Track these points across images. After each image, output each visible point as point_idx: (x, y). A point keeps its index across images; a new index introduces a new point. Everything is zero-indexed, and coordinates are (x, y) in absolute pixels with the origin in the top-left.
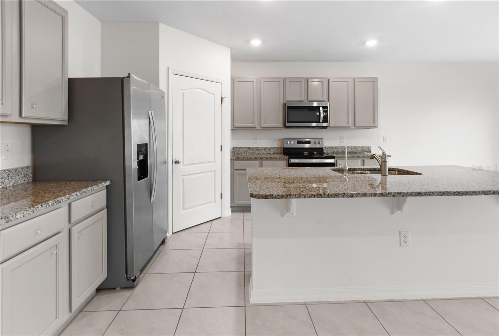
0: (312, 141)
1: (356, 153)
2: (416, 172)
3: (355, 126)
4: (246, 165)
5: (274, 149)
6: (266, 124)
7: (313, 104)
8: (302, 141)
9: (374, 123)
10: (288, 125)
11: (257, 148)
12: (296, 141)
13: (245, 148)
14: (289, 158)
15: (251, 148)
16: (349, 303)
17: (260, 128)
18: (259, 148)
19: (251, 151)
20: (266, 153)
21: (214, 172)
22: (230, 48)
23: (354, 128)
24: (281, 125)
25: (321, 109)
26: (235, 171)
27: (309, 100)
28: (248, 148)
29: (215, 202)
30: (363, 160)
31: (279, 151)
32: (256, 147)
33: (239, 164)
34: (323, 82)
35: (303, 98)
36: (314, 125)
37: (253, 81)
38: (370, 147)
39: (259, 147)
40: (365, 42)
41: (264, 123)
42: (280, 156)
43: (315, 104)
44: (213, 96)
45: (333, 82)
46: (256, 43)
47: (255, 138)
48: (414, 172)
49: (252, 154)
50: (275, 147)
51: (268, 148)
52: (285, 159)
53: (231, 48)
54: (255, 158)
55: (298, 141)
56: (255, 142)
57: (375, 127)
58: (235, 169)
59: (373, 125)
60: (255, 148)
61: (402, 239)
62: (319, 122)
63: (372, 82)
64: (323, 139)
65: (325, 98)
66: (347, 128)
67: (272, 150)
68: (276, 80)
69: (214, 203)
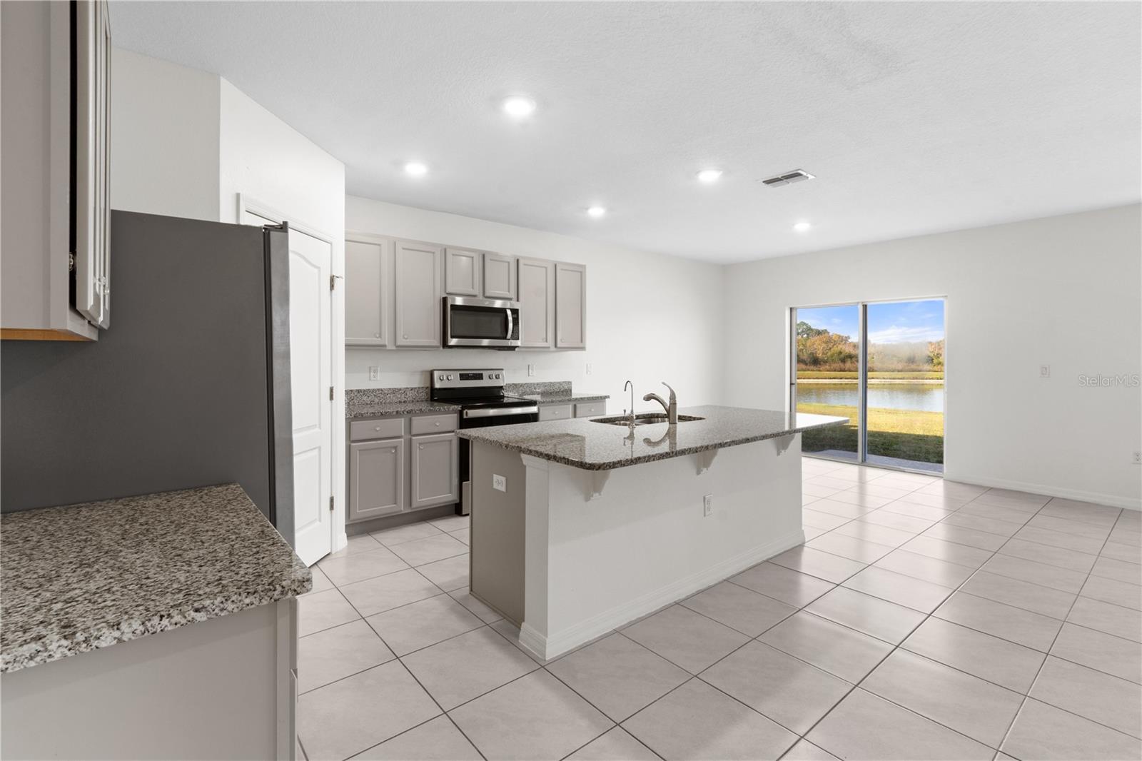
0: (485, 374)
1: (551, 393)
2: (694, 416)
3: (556, 346)
4: (378, 429)
5: (413, 391)
6: (406, 339)
7: (493, 303)
8: (468, 374)
9: (582, 341)
10: (453, 342)
11: (378, 390)
12: (458, 373)
13: (351, 391)
14: (463, 408)
15: (364, 391)
16: (662, 610)
17: (394, 348)
18: (382, 390)
19: (365, 398)
20: (397, 400)
21: (317, 450)
22: (345, 164)
23: (554, 349)
24: (437, 341)
25: (509, 312)
26: (353, 444)
27: (487, 294)
28: (358, 391)
29: (320, 521)
30: (575, 405)
31: (423, 395)
32: (376, 388)
33: (363, 428)
34: (473, 257)
35: (477, 290)
36: (485, 342)
37: (379, 245)
38: (570, 383)
39: (382, 388)
40: (587, 209)
41: (404, 338)
42: (425, 406)
43: (498, 304)
44: (316, 270)
45: (525, 265)
46: (416, 170)
47: (373, 369)
48: (690, 417)
49: (367, 404)
50: (416, 388)
51: (400, 389)
52: (454, 411)
53: (347, 165)
54: (397, 412)
55: (460, 374)
56: (372, 378)
57: (583, 348)
58: (351, 439)
59: (581, 345)
60: (374, 390)
61: (707, 506)
62: (505, 338)
63: (578, 272)
64: (502, 369)
65: (513, 294)
66: (543, 350)
67: (410, 394)
68: (426, 249)
69: (318, 522)
